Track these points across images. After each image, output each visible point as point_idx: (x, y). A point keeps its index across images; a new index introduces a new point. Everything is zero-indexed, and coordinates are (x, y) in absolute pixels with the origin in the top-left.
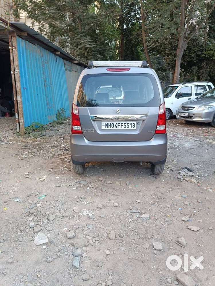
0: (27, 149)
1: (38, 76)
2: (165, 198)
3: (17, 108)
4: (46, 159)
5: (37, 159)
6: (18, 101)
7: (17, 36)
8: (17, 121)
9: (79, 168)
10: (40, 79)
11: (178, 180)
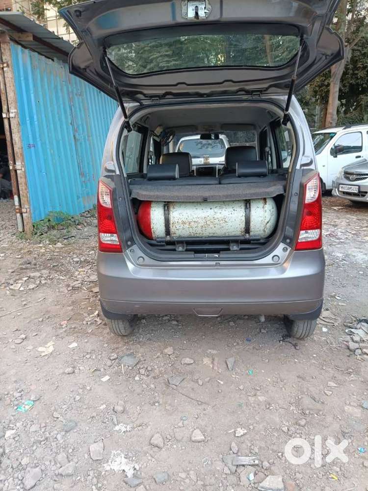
0: (28, 270)
1: (60, 119)
2: (321, 413)
3: (16, 185)
4: (63, 294)
5: (43, 293)
6: (18, 172)
7: (10, 42)
8: (18, 211)
9: (121, 326)
10: (65, 127)
11: (348, 355)
